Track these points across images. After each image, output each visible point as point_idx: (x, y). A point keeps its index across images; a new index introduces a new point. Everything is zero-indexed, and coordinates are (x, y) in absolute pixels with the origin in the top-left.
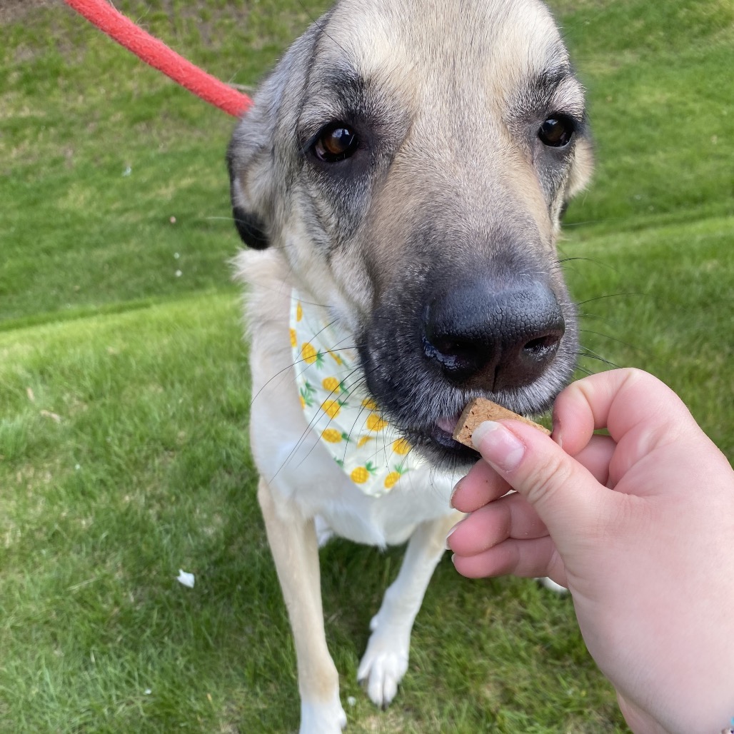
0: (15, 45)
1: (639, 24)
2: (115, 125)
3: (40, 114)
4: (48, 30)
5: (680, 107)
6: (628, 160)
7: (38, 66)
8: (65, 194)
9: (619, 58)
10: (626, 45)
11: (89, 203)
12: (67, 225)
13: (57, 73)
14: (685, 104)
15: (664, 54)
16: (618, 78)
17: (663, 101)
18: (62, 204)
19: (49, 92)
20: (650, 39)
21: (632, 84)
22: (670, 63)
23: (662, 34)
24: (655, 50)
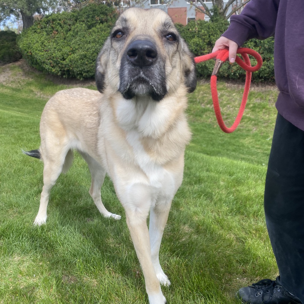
0: (256, 98)
3: (252, 117)
4: (268, 96)
7: (259, 104)
8: (245, 139)
11: (250, 143)
12: (238, 146)
13: (264, 108)
18: (242, 141)
19: (258, 112)
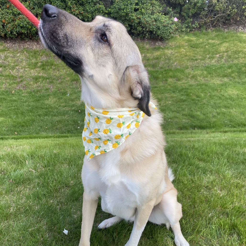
1: (230, 70)
2: (66, 81)
5: (241, 96)
6: (224, 110)
7: (47, 62)
8: (48, 99)
9: (223, 79)
10: (225, 76)
11: (55, 103)
12: (47, 108)
13: (52, 65)
14: (243, 95)
15: (237, 80)
16: (222, 85)
17: (236, 93)
19: (49, 70)
20: (233, 75)
21: (226, 88)
22: (239, 83)
23: (237, 74)
24: (234, 78)
